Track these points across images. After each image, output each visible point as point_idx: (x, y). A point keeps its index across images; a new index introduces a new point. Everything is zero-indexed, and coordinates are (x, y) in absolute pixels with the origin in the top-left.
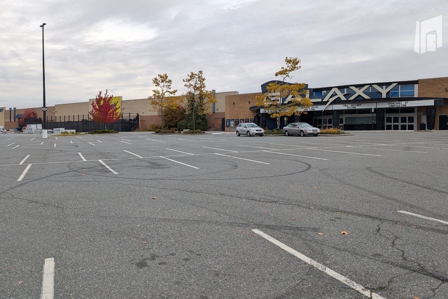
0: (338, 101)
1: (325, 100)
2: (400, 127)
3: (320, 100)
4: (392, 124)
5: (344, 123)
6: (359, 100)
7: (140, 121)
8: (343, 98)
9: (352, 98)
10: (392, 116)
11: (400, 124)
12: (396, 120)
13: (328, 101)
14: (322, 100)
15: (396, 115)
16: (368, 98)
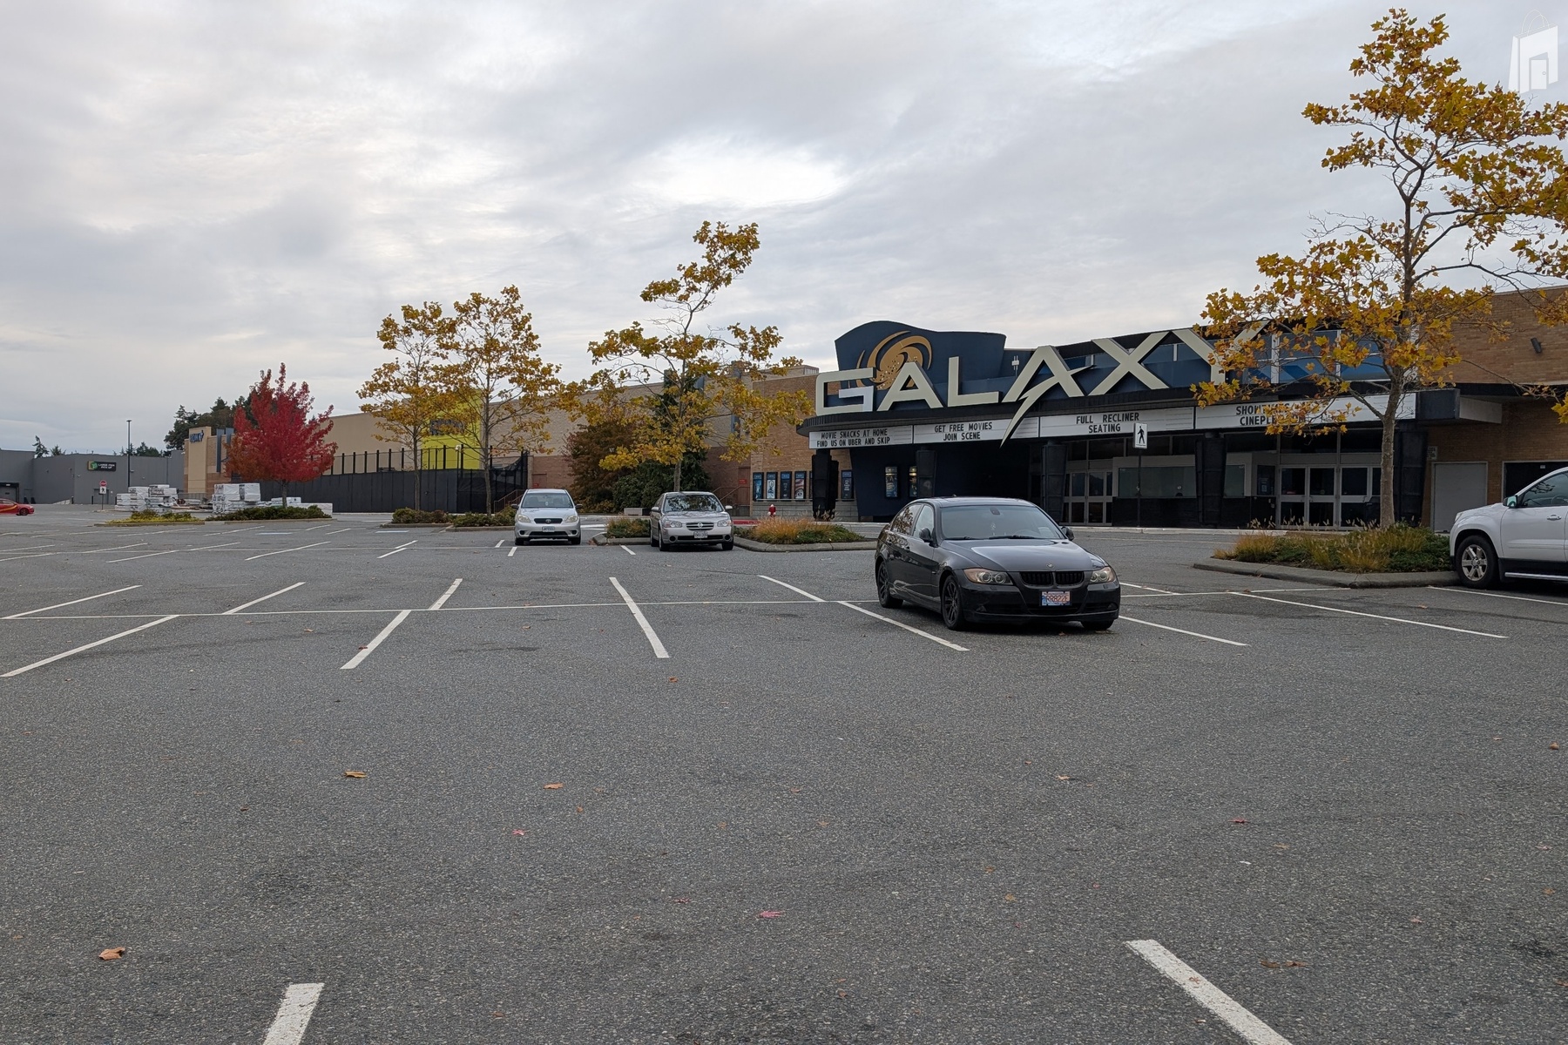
0: (1052, 403)
1: (1011, 397)
2: (1337, 514)
3: (991, 398)
4: (1307, 499)
5: (1115, 493)
6: (1129, 396)
7: (530, 477)
8: (1073, 390)
9: (1102, 389)
10: (1308, 463)
11: (1338, 499)
12: (1322, 481)
13: (1019, 403)
14: (1002, 396)
15: (1321, 461)
16: (1160, 385)
